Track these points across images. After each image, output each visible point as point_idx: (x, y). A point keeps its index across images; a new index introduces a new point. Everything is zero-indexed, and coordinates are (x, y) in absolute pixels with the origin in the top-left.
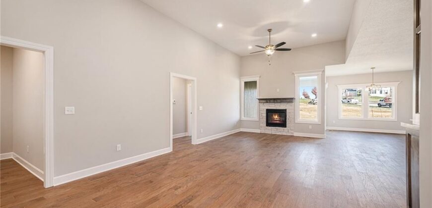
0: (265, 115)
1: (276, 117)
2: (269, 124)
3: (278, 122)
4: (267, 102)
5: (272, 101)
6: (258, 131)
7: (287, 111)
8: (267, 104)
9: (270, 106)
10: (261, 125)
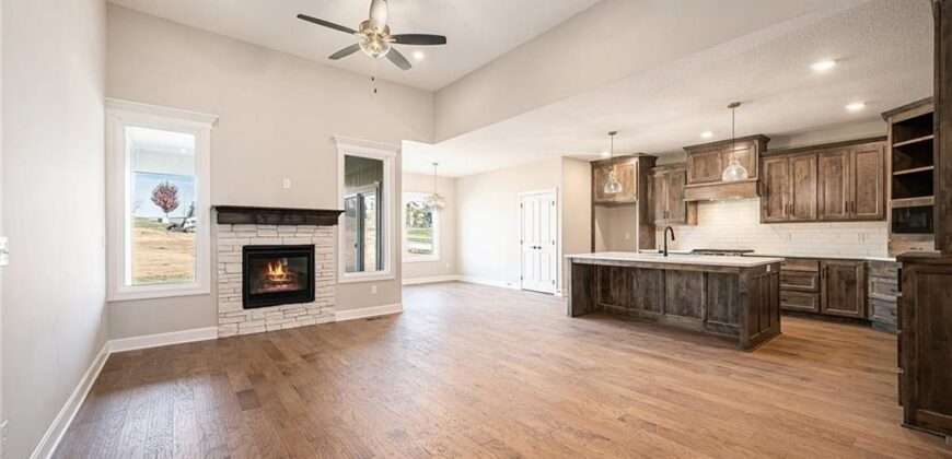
0: (237, 268)
1: (279, 271)
2: (252, 299)
3: (285, 287)
4: (255, 222)
5: (272, 218)
6: (208, 334)
7: (316, 249)
8: (253, 227)
9: (261, 233)
10: (223, 306)
